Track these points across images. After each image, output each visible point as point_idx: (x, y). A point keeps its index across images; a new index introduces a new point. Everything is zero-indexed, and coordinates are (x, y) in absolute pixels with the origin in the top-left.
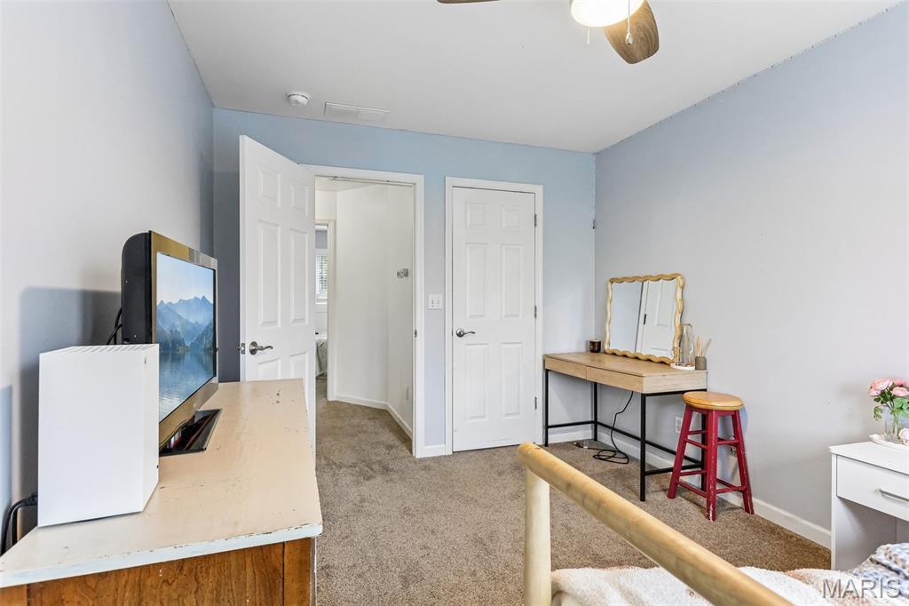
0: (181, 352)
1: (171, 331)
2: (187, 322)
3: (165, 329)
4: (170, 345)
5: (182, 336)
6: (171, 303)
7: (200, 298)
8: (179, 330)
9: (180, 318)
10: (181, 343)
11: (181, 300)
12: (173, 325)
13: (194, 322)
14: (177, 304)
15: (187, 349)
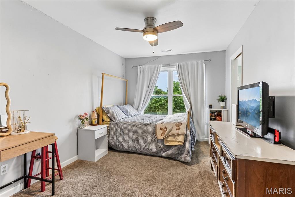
0: (248, 114)
1: (246, 108)
2: (250, 106)
3: (244, 108)
4: (245, 112)
5: (249, 110)
6: (245, 101)
7: (254, 99)
8: (248, 108)
9: (248, 105)
10: (249, 111)
11: (248, 100)
12: (246, 107)
13: (252, 106)
14: (247, 101)
15: (250, 113)
